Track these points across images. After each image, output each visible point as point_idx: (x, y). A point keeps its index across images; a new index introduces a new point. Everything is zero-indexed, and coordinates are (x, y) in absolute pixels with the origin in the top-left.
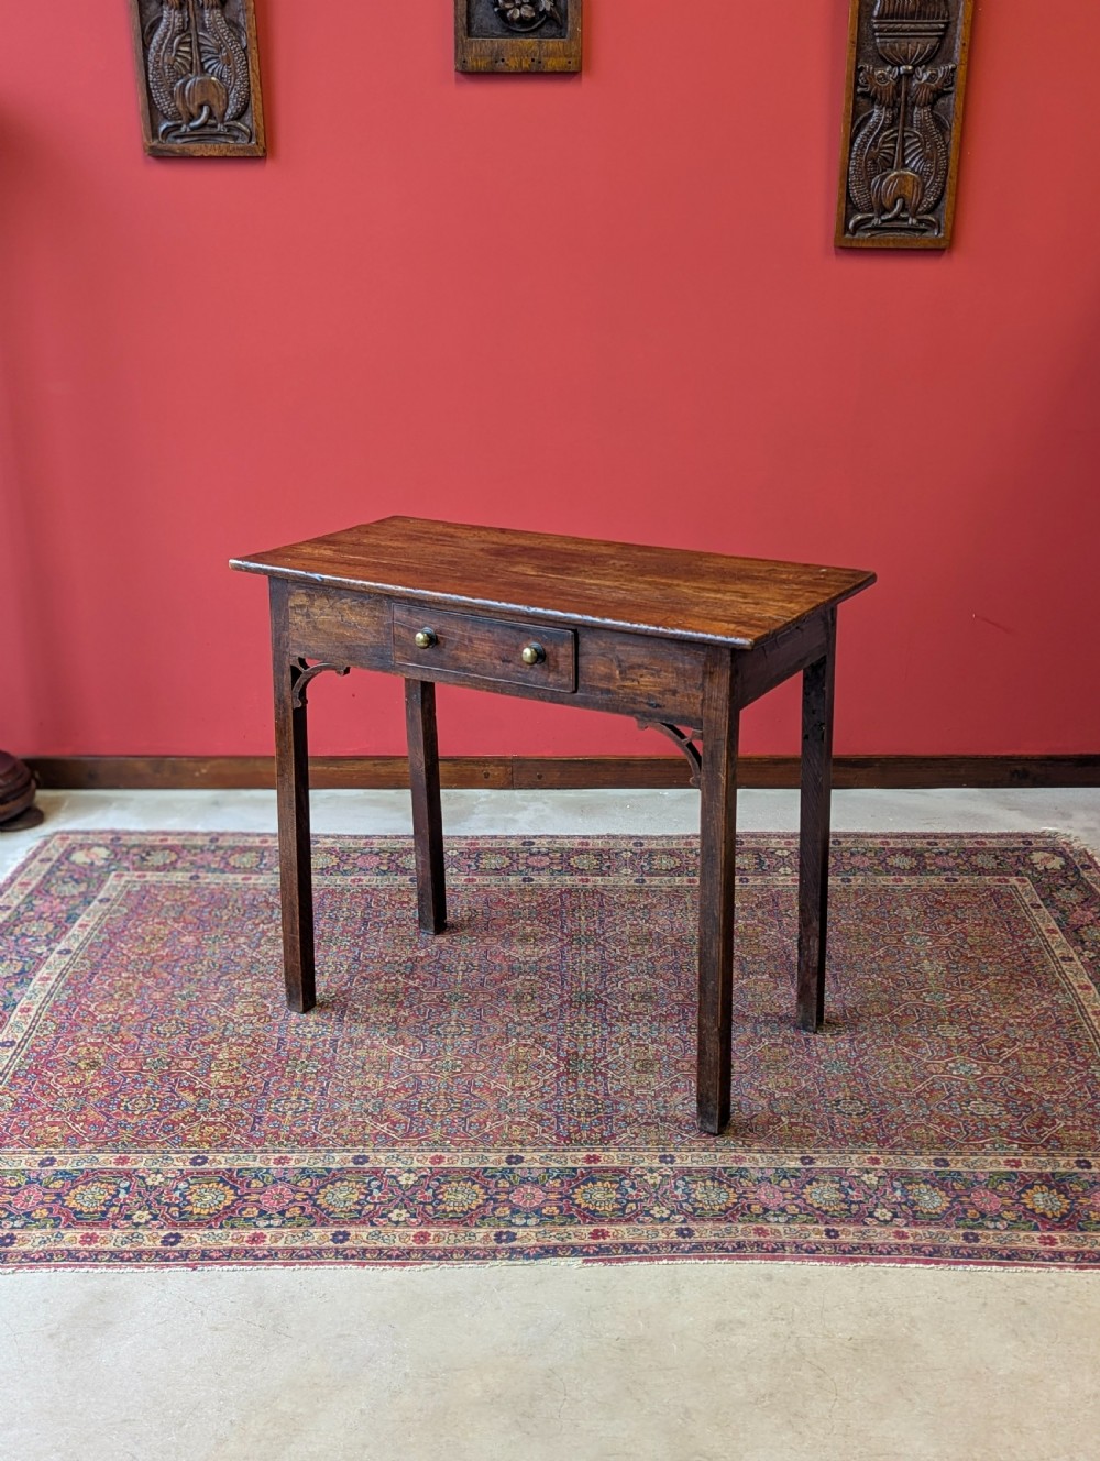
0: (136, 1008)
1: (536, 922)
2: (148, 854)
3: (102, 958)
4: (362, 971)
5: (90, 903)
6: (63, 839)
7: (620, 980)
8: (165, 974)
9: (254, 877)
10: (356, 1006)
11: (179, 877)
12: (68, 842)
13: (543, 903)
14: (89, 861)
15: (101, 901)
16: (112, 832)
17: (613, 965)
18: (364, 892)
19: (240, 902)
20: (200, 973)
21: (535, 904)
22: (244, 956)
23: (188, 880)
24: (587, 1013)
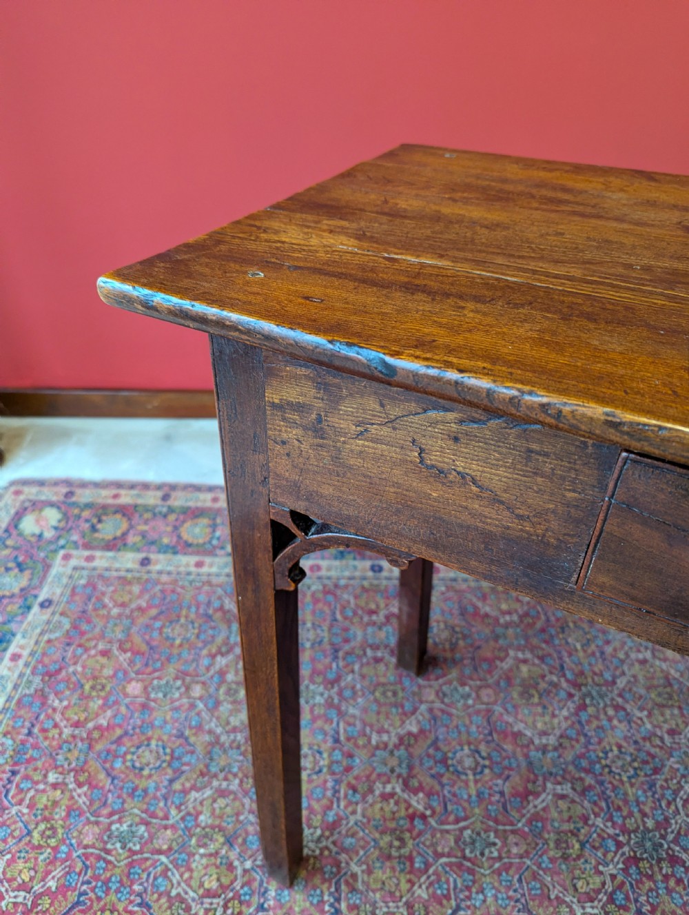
0: (58, 872)
1: (528, 655)
2: (100, 521)
3: (30, 733)
4: (348, 769)
5: (29, 608)
6: (17, 493)
7: (676, 793)
8: (102, 776)
9: (208, 560)
10: (355, 868)
11: (128, 560)
12: (22, 497)
13: (527, 614)
14: (37, 531)
15: (42, 605)
16: (68, 482)
17: (653, 757)
18: (326, 592)
19: (193, 609)
20: (146, 772)
21: (515, 618)
22: (199, 728)
23: (137, 566)
24: (669, 891)
